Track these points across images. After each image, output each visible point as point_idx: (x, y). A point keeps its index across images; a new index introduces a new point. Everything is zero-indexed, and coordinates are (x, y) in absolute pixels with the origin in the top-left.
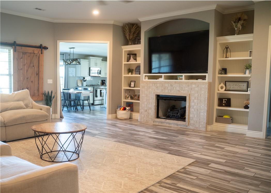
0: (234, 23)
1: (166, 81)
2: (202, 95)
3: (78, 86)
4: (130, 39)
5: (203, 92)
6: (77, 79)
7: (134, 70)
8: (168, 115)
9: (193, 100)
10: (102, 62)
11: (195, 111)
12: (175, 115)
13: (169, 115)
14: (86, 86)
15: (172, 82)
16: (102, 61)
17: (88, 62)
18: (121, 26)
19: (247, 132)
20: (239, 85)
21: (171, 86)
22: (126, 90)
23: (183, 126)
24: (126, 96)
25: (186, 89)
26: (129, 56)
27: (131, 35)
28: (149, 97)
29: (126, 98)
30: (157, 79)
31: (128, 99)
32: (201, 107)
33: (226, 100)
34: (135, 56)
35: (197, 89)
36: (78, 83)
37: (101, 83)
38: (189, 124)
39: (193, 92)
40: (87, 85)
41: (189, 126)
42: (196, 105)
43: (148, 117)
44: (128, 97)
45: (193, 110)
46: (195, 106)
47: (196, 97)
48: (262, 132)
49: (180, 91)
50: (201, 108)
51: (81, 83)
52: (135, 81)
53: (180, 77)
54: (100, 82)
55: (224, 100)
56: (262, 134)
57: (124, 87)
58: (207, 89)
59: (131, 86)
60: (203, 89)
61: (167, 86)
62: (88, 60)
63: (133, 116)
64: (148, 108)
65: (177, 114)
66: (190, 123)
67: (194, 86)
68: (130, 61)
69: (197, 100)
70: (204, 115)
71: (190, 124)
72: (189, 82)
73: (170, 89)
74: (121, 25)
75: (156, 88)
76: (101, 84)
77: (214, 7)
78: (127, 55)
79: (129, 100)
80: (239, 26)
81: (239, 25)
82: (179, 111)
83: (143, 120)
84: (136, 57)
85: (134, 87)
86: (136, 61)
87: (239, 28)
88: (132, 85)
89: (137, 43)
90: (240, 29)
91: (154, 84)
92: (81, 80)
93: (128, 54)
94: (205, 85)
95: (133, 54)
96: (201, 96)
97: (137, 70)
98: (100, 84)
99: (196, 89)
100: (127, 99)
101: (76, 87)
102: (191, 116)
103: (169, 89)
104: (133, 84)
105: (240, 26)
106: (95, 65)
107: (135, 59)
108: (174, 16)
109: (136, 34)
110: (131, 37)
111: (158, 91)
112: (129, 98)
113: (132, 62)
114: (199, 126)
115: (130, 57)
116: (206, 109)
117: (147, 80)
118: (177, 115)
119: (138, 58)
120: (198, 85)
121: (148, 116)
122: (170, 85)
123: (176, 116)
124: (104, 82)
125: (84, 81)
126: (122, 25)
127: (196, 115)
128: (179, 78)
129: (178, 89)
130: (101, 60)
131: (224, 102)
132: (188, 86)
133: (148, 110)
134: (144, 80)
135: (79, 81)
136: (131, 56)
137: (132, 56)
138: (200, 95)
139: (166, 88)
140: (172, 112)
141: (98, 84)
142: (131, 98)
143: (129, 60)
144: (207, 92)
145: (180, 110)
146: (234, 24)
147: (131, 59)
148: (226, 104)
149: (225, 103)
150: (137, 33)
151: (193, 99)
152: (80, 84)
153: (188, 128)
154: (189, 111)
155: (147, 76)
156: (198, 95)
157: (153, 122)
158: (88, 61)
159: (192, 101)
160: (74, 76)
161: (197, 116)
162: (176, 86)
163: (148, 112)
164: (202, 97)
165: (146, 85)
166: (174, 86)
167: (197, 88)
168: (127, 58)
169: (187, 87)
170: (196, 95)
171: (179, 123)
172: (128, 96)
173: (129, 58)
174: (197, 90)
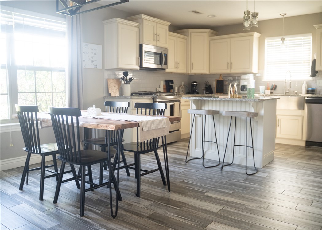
3: (110, 95)
6: (106, 75)
10: (169, 35)
14: (132, 94)
16: (169, 30)
17: (136, 29)
36: (110, 89)
37: (165, 87)
40: (133, 92)
51: (117, 87)
54: (162, 84)
62: (136, 24)
76: (164, 89)
92: (118, 80)
98: (162, 91)
101: (104, 98)
106: (154, 40)
124: (171, 84)
125: (127, 82)
130: (167, 28)
135: (111, 81)
141: (159, 89)
152: (115, 92)
158: (137, 27)
160: (100, 67)
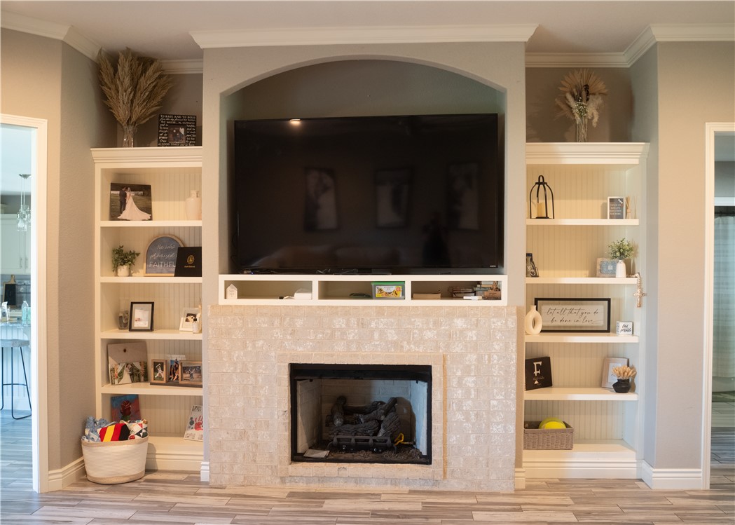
0: (576, 99)
1: (337, 307)
2: (495, 356)
4: (134, 119)
5: (497, 347)
7: (138, 254)
8: (335, 440)
9: (460, 379)
11: (468, 420)
12: (368, 440)
13: (338, 440)
15: (365, 307)
18: (90, 56)
19: (654, 475)
20: (581, 312)
21: (362, 324)
22: (111, 345)
23: (422, 482)
24: (113, 370)
25: (429, 335)
26: (118, 192)
27: (136, 102)
28: (256, 377)
29: (110, 377)
30: (281, 298)
31: (122, 382)
32: (494, 403)
33: (540, 363)
34: (143, 195)
35: (472, 335)
38: (445, 473)
39: (458, 348)
41: (445, 482)
42: (472, 396)
43: (255, 461)
44: (121, 375)
45: (460, 416)
46: (470, 402)
47: (473, 367)
48: (700, 468)
49: (402, 347)
50: (494, 406)
52: (153, 303)
53: (382, 287)
55: (535, 364)
56: (701, 475)
57: (104, 331)
58: (515, 333)
59: (136, 325)
60: (498, 336)
61: (344, 326)
63: (157, 456)
64: (253, 425)
65: (376, 434)
66: (448, 470)
67: (459, 323)
68: (122, 216)
69: (474, 379)
70: (506, 430)
71: (448, 473)
72: (441, 307)
73: (356, 338)
74: (91, 52)
75: (289, 337)
77: (523, 33)
78: (109, 187)
79: (127, 388)
80: (593, 114)
81: (592, 110)
82: (380, 422)
83: (227, 477)
84: (150, 200)
85: (151, 329)
86: (148, 216)
87: (590, 121)
88: (139, 320)
89: (168, 141)
90: (594, 124)
91: (277, 322)
93: (114, 186)
94: (506, 320)
95: (135, 188)
96: (489, 360)
97: (154, 256)
99: (469, 334)
100: (116, 381)
102: (453, 439)
103: (351, 337)
104: (141, 317)
105: (596, 113)
107: (147, 209)
108: (363, 46)
109: (155, 102)
110: (138, 111)
111: (300, 349)
112: (127, 377)
113: (133, 218)
114: (488, 475)
115: (123, 196)
116: (514, 409)
117: (233, 299)
118: (374, 437)
119: (156, 205)
120: (477, 320)
121: (255, 455)
122: (353, 321)
123: (371, 441)
126: (96, 53)
127: (472, 437)
128: (381, 290)
129: (392, 335)
131: (536, 372)
132: (437, 324)
133: (250, 433)
134: (222, 301)
136: (128, 194)
137: (133, 194)
138: (487, 357)
139: (338, 334)
140: (350, 427)
142: (132, 375)
143: (121, 213)
144: (515, 344)
145: (383, 418)
146: (573, 104)
147: (128, 206)
148: (542, 378)
149: (538, 374)
150: (159, 99)
151: (459, 374)
153: (442, 489)
154: (445, 422)
155: (237, 284)
156: (479, 360)
157: (278, 480)
159: (454, 382)
161: (477, 438)
162: (381, 326)
163: (251, 439)
164: (497, 366)
165: (239, 323)
166: (373, 325)
167: (474, 332)
168: (112, 201)
169: (430, 329)
170: (472, 358)
171: (405, 475)
172: (120, 369)
173: (119, 203)
174: (475, 338)
